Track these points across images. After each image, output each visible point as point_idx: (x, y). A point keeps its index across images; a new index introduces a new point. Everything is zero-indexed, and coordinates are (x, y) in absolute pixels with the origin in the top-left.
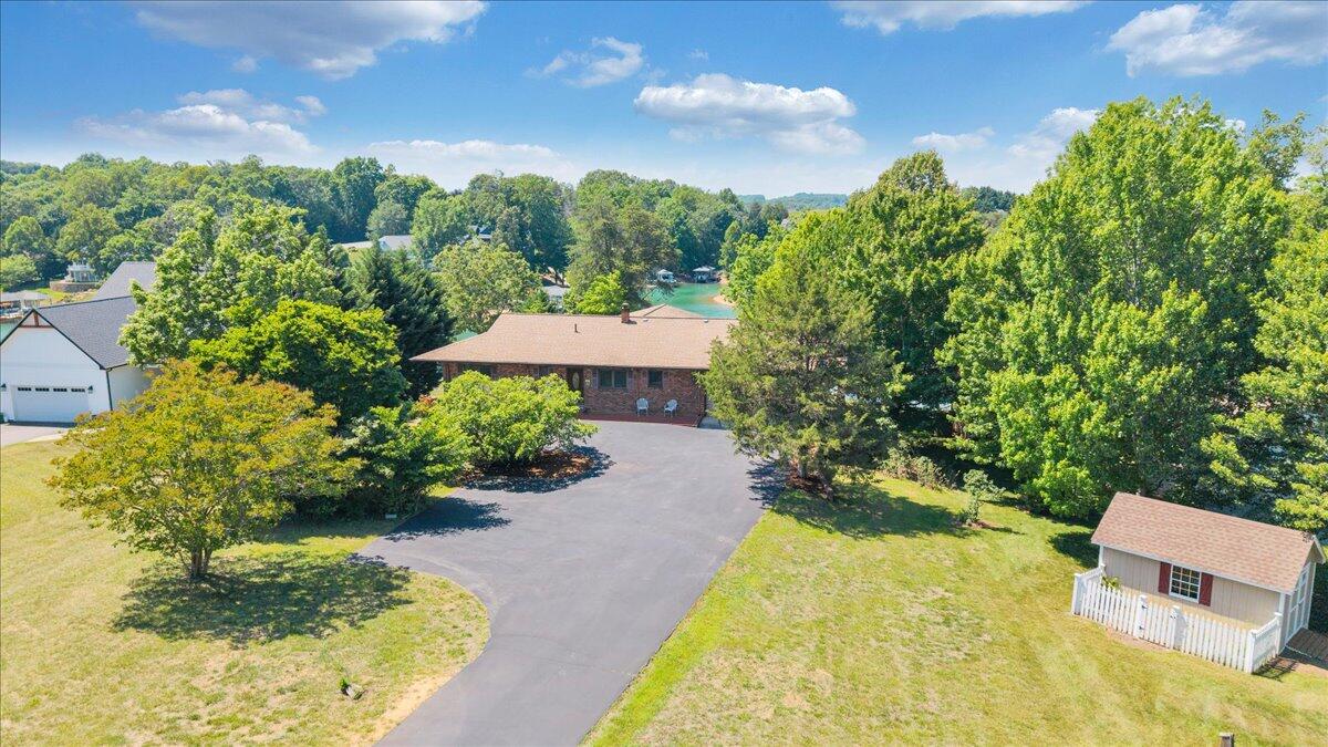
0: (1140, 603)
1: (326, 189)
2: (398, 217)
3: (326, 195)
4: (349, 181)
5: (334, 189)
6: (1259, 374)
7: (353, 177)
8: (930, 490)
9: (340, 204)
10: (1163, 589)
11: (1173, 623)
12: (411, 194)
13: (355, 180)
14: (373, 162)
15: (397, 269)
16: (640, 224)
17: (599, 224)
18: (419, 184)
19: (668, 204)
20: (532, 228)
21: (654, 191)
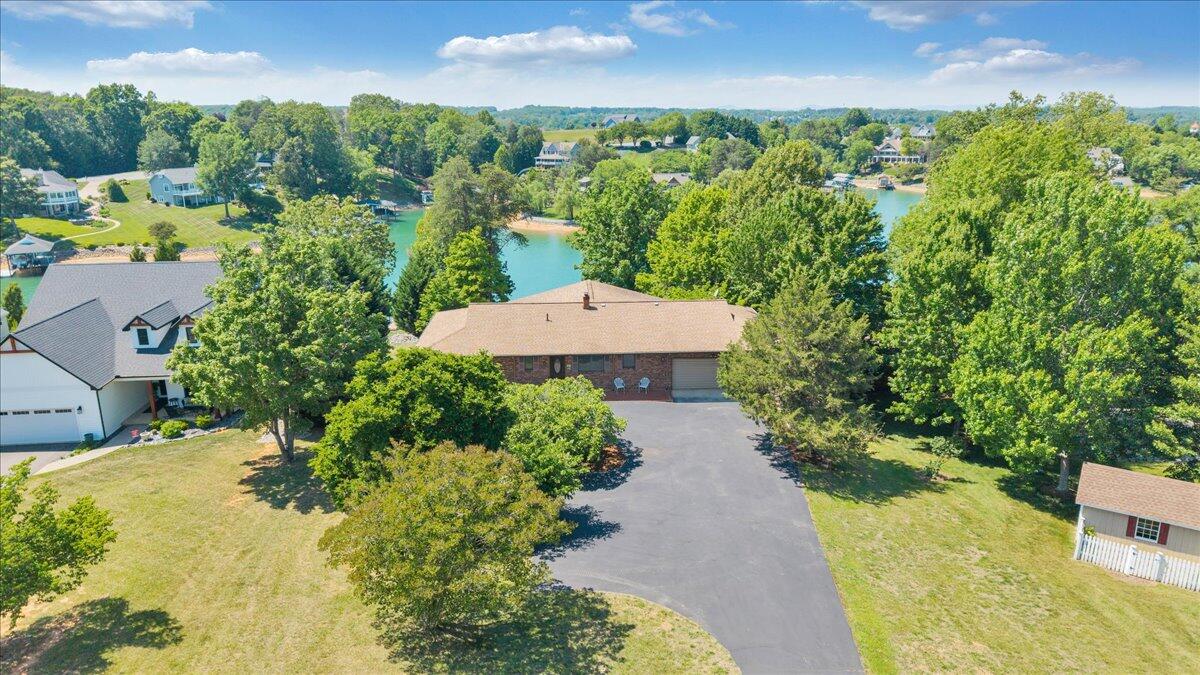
0: (1131, 551)
1: (82, 119)
2: (171, 148)
3: (82, 125)
4: (106, 109)
5: (90, 117)
6: (1186, 378)
7: (110, 105)
9: (98, 133)
10: (1130, 533)
11: (1157, 565)
12: (182, 123)
13: (114, 108)
14: (131, 89)
16: (497, 181)
18: (189, 114)
19: (438, 129)
20: (315, 157)
21: (422, 115)
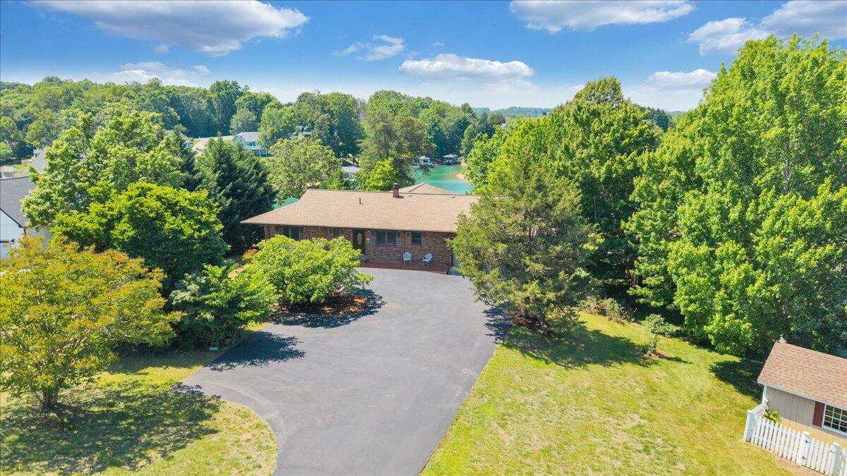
0: (804, 438)
1: (204, 101)
2: (250, 120)
3: (204, 105)
4: (219, 96)
5: (209, 101)
7: (221, 93)
8: (615, 323)
9: (213, 111)
10: (817, 422)
11: (832, 457)
12: (258, 105)
13: (223, 95)
14: (235, 84)
15: (235, 157)
16: (408, 126)
17: (380, 126)
18: (264, 99)
19: (427, 113)
20: (338, 128)
21: (418, 104)
